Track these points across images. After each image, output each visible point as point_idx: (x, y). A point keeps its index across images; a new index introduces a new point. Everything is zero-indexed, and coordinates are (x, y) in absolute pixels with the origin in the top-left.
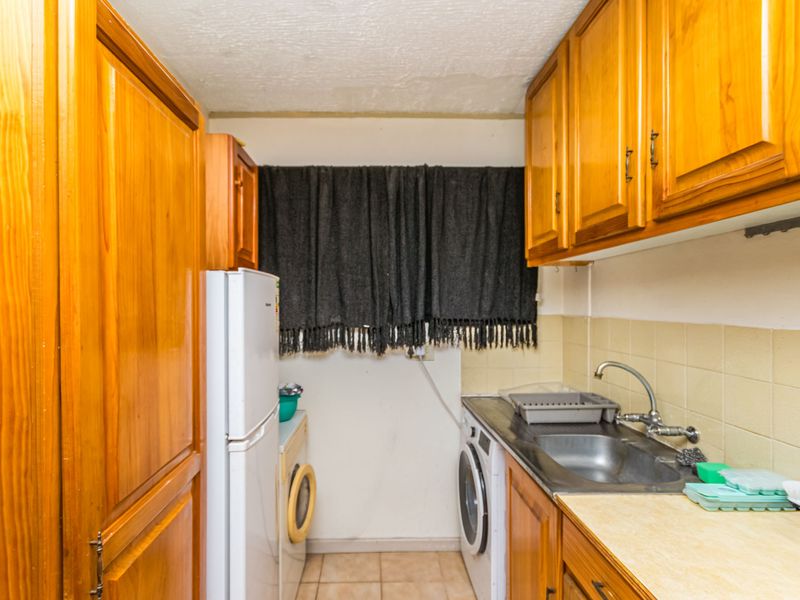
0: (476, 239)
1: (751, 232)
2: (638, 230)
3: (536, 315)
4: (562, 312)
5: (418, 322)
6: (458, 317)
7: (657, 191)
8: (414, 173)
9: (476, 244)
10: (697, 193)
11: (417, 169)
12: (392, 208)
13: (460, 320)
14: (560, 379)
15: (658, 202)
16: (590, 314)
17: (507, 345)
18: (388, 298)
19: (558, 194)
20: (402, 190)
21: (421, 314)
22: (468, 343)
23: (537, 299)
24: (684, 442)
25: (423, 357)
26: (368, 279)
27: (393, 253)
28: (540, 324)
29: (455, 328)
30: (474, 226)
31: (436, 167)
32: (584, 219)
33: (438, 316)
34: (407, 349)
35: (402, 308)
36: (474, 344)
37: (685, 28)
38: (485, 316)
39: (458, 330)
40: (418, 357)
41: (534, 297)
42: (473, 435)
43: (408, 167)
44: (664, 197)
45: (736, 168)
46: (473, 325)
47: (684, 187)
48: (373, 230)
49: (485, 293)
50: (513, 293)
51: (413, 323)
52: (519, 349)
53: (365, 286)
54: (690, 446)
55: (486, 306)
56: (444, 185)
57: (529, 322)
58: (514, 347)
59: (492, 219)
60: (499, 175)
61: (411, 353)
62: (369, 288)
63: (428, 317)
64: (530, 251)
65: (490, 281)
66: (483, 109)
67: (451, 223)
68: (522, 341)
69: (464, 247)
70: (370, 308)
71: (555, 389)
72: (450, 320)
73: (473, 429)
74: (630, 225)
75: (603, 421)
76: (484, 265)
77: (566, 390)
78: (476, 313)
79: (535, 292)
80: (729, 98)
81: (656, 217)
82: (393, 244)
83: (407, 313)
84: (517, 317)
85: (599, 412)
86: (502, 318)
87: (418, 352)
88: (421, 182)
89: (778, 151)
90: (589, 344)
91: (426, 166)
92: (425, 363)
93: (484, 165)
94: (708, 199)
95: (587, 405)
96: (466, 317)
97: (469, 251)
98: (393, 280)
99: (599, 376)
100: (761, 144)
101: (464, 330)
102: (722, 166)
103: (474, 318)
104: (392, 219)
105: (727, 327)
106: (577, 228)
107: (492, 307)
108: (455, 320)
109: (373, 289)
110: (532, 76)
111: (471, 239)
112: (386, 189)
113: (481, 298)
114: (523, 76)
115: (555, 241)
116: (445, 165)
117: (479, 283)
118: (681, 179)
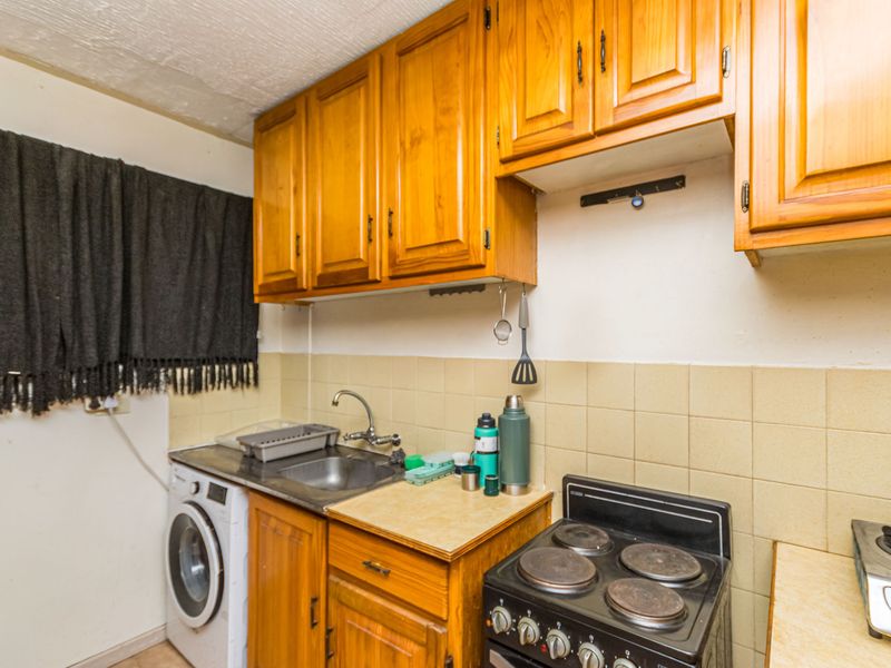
0: (191, 264)
1: (433, 292)
2: (376, 282)
3: (257, 352)
4: (281, 350)
5: (109, 364)
6: (167, 357)
7: (392, 255)
8: (103, 167)
9: (190, 271)
10: (420, 263)
11: (107, 162)
12: (66, 207)
13: (170, 360)
14: (278, 416)
15: (393, 263)
16: (310, 352)
17: (225, 387)
18: (58, 331)
19: (298, 237)
20: (82, 185)
21: (114, 354)
22: (179, 387)
23: (258, 336)
24: (390, 447)
25: (115, 409)
26: (19, 303)
27: (67, 268)
28: (261, 361)
29: (162, 370)
30: (188, 250)
31: (136, 167)
32: (326, 265)
33: (142, 355)
34: (88, 401)
35: (82, 346)
36: (186, 388)
37: (412, 144)
38: (202, 355)
39: (166, 371)
40: (106, 410)
41: (256, 333)
42: (197, 490)
43: (92, 156)
44: (398, 260)
45: (443, 251)
46: (186, 366)
47: (410, 256)
48: (30, 232)
49: (202, 328)
50: (233, 330)
51: (101, 366)
52: (239, 389)
53: (14, 313)
54: (396, 449)
55: (203, 342)
56: (149, 193)
57: (250, 360)
58: (233, 388)
59: (211, 244)
60: (218, 198)
61: (95, 406)
62: (21, 317)
63: (124, 357)
64: (261, 287)
65: (207, 314)
66: (199, 118)
67: (157, 242)
68: (242, 381)
69: (175, 272)
70: (21, 347)
71: (276, 427)
72: (155, 361)
73: (197, 484)
74: (370, 278)
75: (328, 446)
76: (200, 298)
77: (285, 426)
78: (190, 352)
79: (257, 329)
80: (440, 206)
81: (391, 274)
82: (67, 256)
83: (92, 352)
84: (237, 355)
85: (324, 439)
86: (221, 356)
87: (108, 403)
88: (115, 181)
89: (466, 248)
90: (310, 378)
91: (120, 162)
92: (118, 417)
93: (199, 182)
94: (427, 268)
95: (313, 435)
96: (176, 356)
97: (181, 277)
98: (67, 305)
99: (335, 404)
100: (457, 241)
101: (175, 372)
102: (434, 248)
103: (188, 357)
104: (66, 221)
105: (420, 358)
106: (319, 271)
107: (211, 344)
108: (163, 361)
109: (28, 318)
110: (263, 110)
111: (184, 264)
112: (55, 177)
113: (197, 334)
114: (254, 106)
115: (294, 281)
116: (149, 168)
117: (193, 317)
118: (409, 250)
